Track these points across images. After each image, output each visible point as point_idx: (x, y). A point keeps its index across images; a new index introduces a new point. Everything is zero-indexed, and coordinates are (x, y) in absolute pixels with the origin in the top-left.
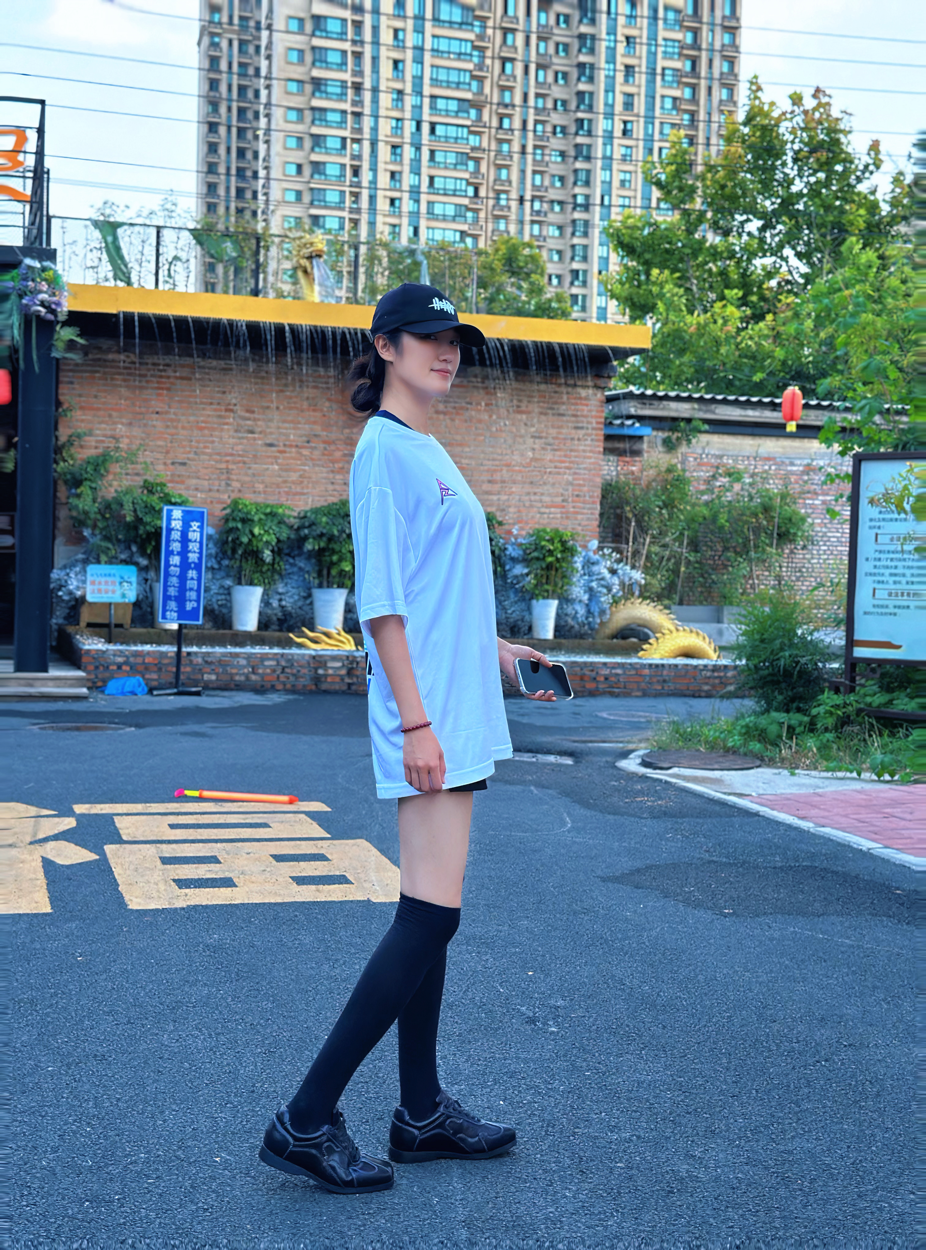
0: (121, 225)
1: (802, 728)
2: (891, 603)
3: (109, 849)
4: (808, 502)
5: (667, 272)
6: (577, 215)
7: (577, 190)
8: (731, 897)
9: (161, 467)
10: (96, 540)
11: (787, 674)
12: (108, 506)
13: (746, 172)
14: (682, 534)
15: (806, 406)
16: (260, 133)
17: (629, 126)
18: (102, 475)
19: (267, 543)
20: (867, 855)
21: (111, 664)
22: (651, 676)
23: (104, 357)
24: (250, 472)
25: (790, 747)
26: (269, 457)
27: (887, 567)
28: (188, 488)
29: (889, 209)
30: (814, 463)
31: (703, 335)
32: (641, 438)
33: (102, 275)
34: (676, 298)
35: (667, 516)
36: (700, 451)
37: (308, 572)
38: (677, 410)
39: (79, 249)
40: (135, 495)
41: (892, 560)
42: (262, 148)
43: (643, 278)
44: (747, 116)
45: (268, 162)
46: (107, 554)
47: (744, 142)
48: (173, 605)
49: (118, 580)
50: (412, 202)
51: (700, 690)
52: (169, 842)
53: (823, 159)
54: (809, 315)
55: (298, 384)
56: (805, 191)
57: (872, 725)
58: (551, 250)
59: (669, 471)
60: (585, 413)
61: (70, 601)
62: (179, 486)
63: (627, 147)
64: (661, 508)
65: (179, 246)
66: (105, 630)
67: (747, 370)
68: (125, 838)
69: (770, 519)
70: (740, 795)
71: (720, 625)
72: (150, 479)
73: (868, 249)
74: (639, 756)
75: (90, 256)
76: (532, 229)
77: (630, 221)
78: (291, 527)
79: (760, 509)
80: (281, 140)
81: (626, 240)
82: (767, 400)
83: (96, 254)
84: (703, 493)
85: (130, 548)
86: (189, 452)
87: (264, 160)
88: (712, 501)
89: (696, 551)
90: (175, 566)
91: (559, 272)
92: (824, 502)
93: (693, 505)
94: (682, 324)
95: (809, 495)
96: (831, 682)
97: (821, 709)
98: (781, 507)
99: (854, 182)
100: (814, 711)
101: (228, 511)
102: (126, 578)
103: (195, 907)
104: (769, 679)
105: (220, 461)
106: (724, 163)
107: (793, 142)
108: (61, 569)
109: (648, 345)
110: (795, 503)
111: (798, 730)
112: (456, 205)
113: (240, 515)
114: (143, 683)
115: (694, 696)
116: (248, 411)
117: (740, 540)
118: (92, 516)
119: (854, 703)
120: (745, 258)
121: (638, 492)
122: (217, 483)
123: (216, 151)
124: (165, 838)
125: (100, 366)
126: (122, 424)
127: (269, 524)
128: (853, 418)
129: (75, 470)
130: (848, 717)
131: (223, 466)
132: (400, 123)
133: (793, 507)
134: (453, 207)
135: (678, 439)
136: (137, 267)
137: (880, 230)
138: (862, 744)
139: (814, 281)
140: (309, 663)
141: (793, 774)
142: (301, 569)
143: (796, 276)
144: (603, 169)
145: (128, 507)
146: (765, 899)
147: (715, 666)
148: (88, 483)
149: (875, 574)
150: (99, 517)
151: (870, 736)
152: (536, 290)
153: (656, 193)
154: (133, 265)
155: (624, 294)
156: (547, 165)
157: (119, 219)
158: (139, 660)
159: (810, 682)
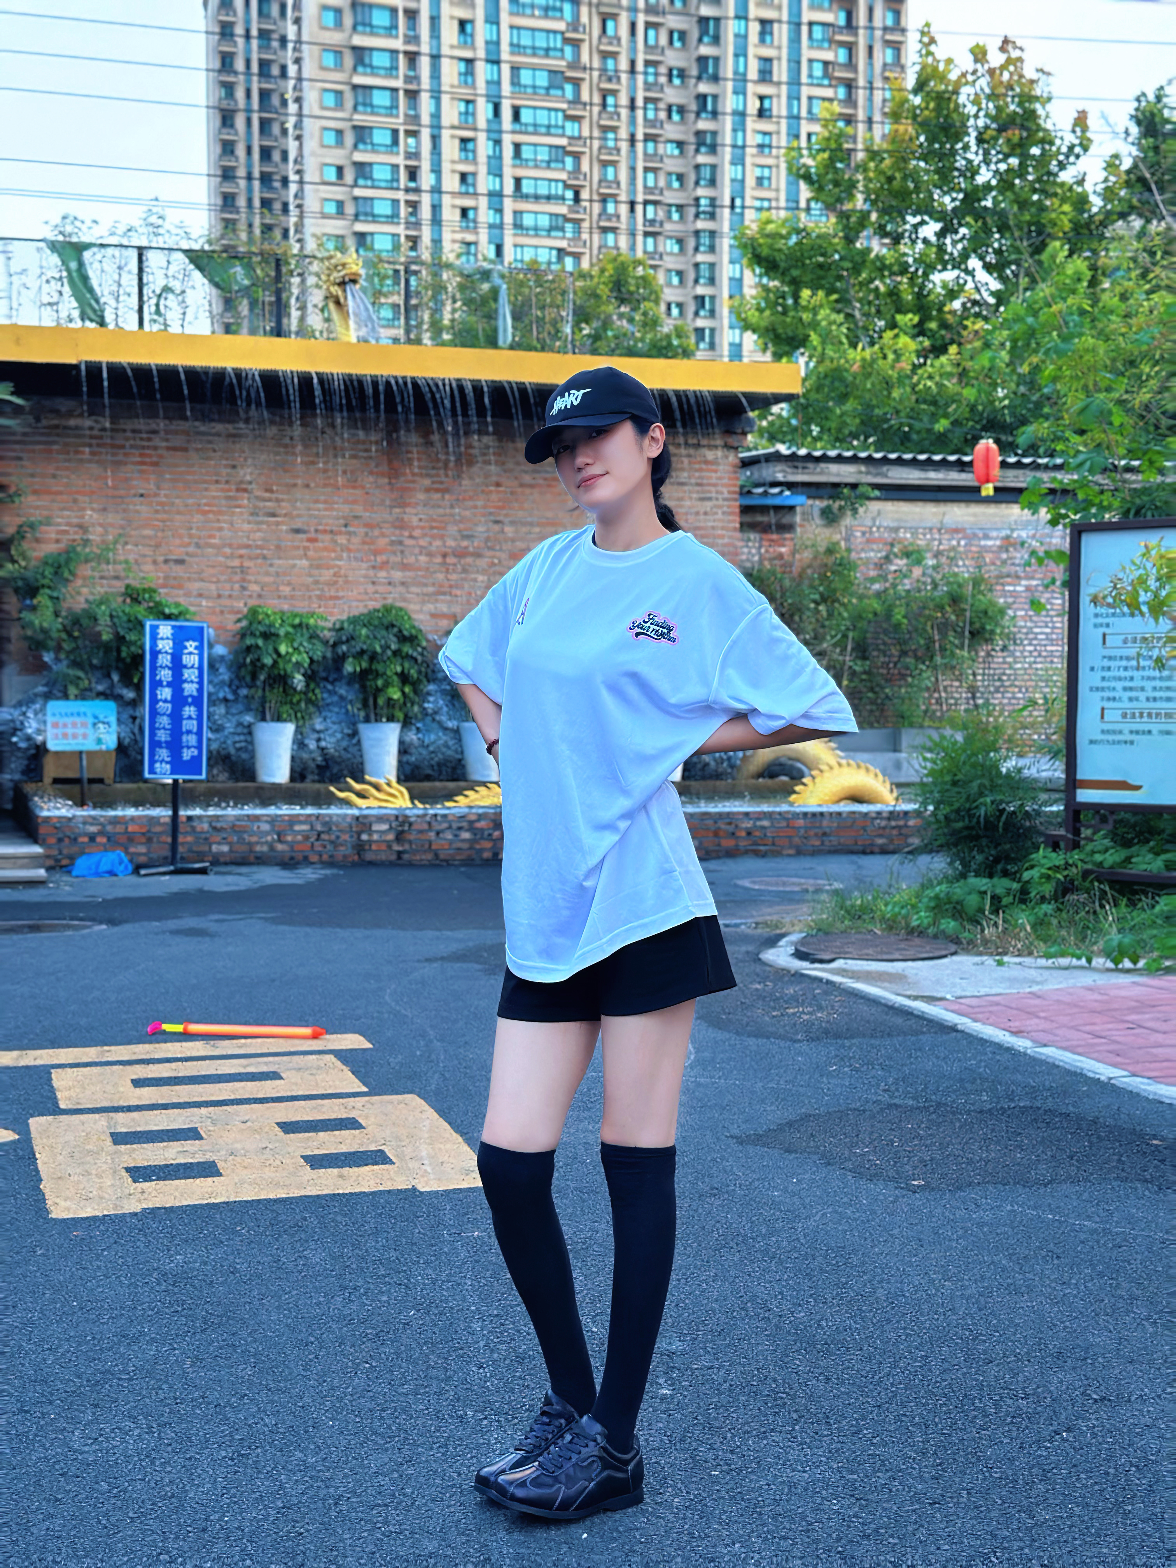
0: (87, 246)
1: (1011, 899)
2: (1126, 728)
3: (36, 1123)
4: (1008, 588)
5: (821, 294)
6: (700, 225)
7: (700, 192)
8: (922, 1161)
9: (149, 567)
10: (62, 667)
11: (990, 826)
12: (76, 622)
13: (919, 159)
14: (845, 636)
15: (1004, 465)
16: (290, 125)
17: (767, 104)
18: (67, 580)
19: (298, 664)
20: (1108, 1088)
21: (80, 835)
22: (807, 829)
23: (64, 422)
24: (272, 570)
25: (996, 925)
26: (298, 548)
27: (1120, 679)
28: (188, 594)
29: (1101, 203)
30: (1015, 535)
31: (870, 374)
32: (792, 508)
33: (63, 314)
34: (834, 327)
35: (825, 614)
36: (870, 523)
37: (351, 702)
38: (838, 475)
39: (31, 280)
40: (114, 605)
41: (1126, 669)
42: (292, 146)
43: (790, 301)
44: (918, 80)
45: (301, 164)
46: (77, 686)
47: (915, 117)
48: (163, 753)
49: (90, 720)
50: (491, 212)
51: (872, 845)
52: (129, 1109)
53: (1016, 139)
54: (1003, 345)
55: (331, 452)
56: (994, 182)
57: (1105, 893)
58: (669, 271)
59: (830, 551)
60: (714, 481)
61: (28, 749)
62: (176, 592)
63: (765, 133)
64: (817, 603)
65: (170, 273)
66: (76, 788)
67: (926, 419)
68: (62, 1106)
69: (960, 613)
70: (931, 999)
71: (898, 755)
72: (135, 583)
73: (1075, 256)
74: (792, 943)
75: (46, 288)
76: (645, 244)
77: (771, 227)
78: (326, 643)
79: (946, 600)
80: (317, 133)
81: (765, 252)
82: (952, 458)
83: (55, 286)
84: (873, 580)
85: (109, 676)
86: (189, 544)
87: (296, 162)
88: (886, 590)
89: (864, 658)
90: (165, 701)
91: (680, 299)
92: (1028, 589)
93: (861, 598)
94: (842, 361)
95: (1009, 580)
96: (1048, 837)
97: (1035, 873)
98: (973, 596)
99: (1056, 169)
100: (1026, 876)
101: (244, 623)
102: (101, 717)
103: (154, 1211)
104: (965, 833)
105: (232, 557)
106: (890, 148)
107: (976, 116)
108: (15, 707)
109: (797, 389)
110: (991, 590)
111: (1005, 901)
112: (551, 215)
113: (261, 628)
114: (126, 859)
115: (864, 853)
116: (267, 490)
117: (922, 642)
118: (55, 635)
119: (1080, 864)
120: (920, 272)
121: (787, 583)
122: (228, 586)
123: (232, 152)
124: (122, 1103)
125: (58, 435)
126: (93, 509)
127: (299, 640)
128: (1066, 478)
129: (29, 574)
130: (1072, 881)
131: (236, 563)
132: (471, 106)
133: (989, 595)
134: (547, 217)
135: (841, 508)
136: (113, 303)
137: (1091, 231)
138: (1092, 917)
139: (1008, 302)
140: (351, 827)
141: (1000, 963)
142: (342, 698)
143: (985, 295)
144: (733, 163)
145: (104, 620)
146: (970, 1162)
147: (891, 813)
148: (47, 591)
149: (1103, 689)
150: (64, 636)
151: (1102, 906)
152: (651, 323)
153: (805, 192)
154: (106, 299)
155: (763, 324)
156: (661, 161)
157: (85, 239)
158: (120, 829)
159: (1019, 836)
